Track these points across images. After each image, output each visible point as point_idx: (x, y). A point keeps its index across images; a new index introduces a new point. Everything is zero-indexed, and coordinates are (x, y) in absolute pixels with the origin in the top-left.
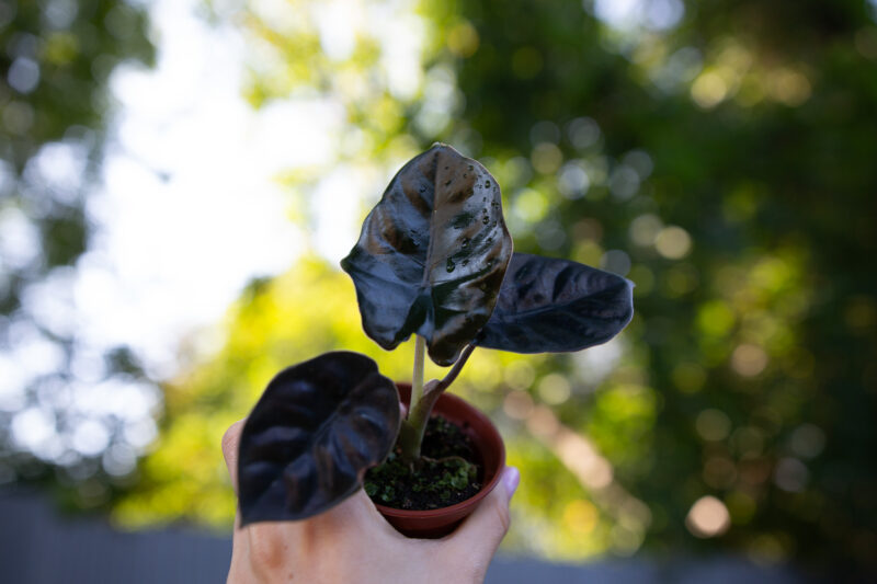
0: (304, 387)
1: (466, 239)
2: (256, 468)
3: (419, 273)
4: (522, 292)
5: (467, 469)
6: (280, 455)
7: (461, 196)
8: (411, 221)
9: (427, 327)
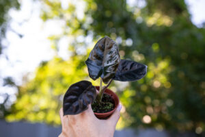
0: (77, 88)
1: (111, 57)
2: (67, 104)
3: (101, 64)
4: (123, 68)
5: (111, 105)
6: (72, 101)
7: (110, 48)
8: (100, 53)
9: (103, 75)
